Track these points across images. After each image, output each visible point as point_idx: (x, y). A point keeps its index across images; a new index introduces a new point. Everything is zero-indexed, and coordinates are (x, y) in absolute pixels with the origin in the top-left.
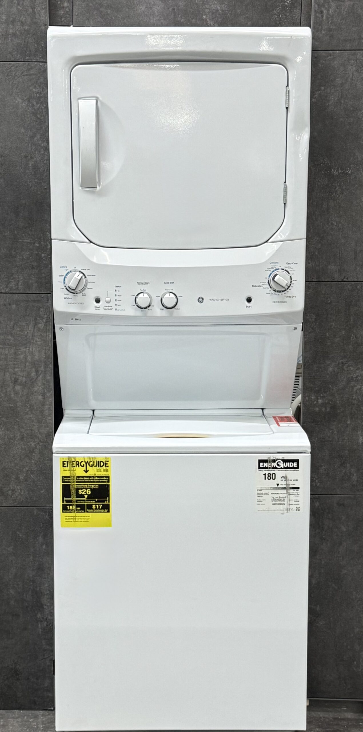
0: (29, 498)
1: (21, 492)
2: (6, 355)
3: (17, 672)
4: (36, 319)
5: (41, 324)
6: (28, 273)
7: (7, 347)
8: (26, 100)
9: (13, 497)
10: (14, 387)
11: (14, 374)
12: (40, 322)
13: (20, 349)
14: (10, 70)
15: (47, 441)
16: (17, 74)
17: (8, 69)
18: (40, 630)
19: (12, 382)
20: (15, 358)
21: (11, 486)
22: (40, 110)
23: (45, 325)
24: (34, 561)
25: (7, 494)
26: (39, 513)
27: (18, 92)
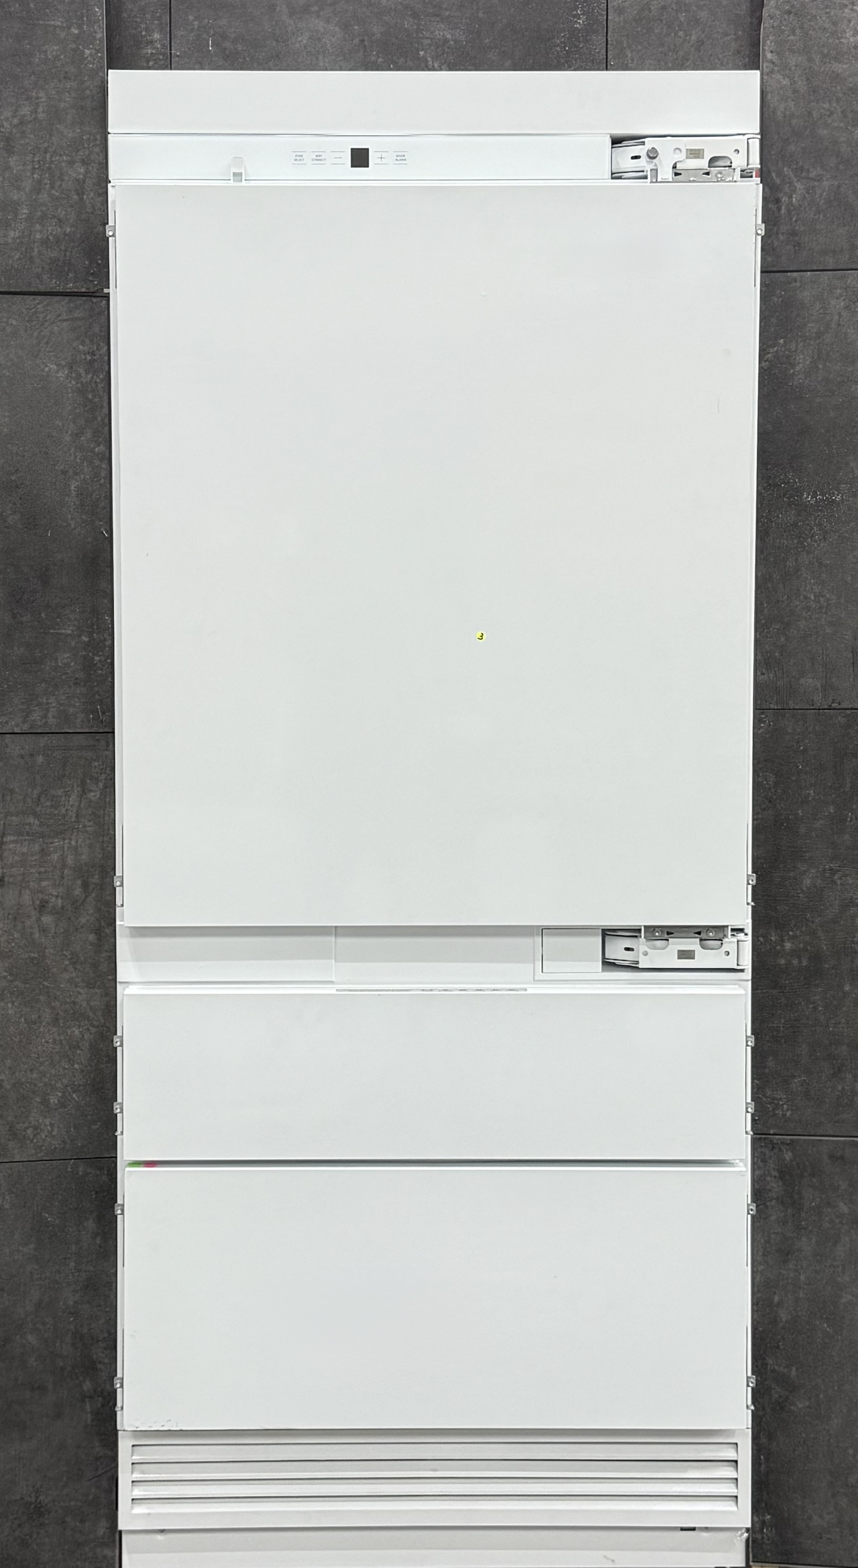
0: (69, 1142)
1: (52, 1131)
2: (23, 854)
3: (42, 1509)
4: (83, 784)
5: (94, 791)
6: (68, 693)
7: (25, 840)
8: (65, 366)
9: (35, 1141)
10: (38, 920)
11: (39, 892)
12: (92, 788)
13: (51, 843)
14: (34, 310)
15: (105, 1023)
16: (48, 317)
17: (31, 309)
18: (89, 1416)
19: (35, 909)
20: (42, 860)
21: (31, 1119)
22: (93, 385)
23: (101, 794)
24: (78, 1271)
25: (24, 1136)
26: (89, 1170)
27: (48, 352)
